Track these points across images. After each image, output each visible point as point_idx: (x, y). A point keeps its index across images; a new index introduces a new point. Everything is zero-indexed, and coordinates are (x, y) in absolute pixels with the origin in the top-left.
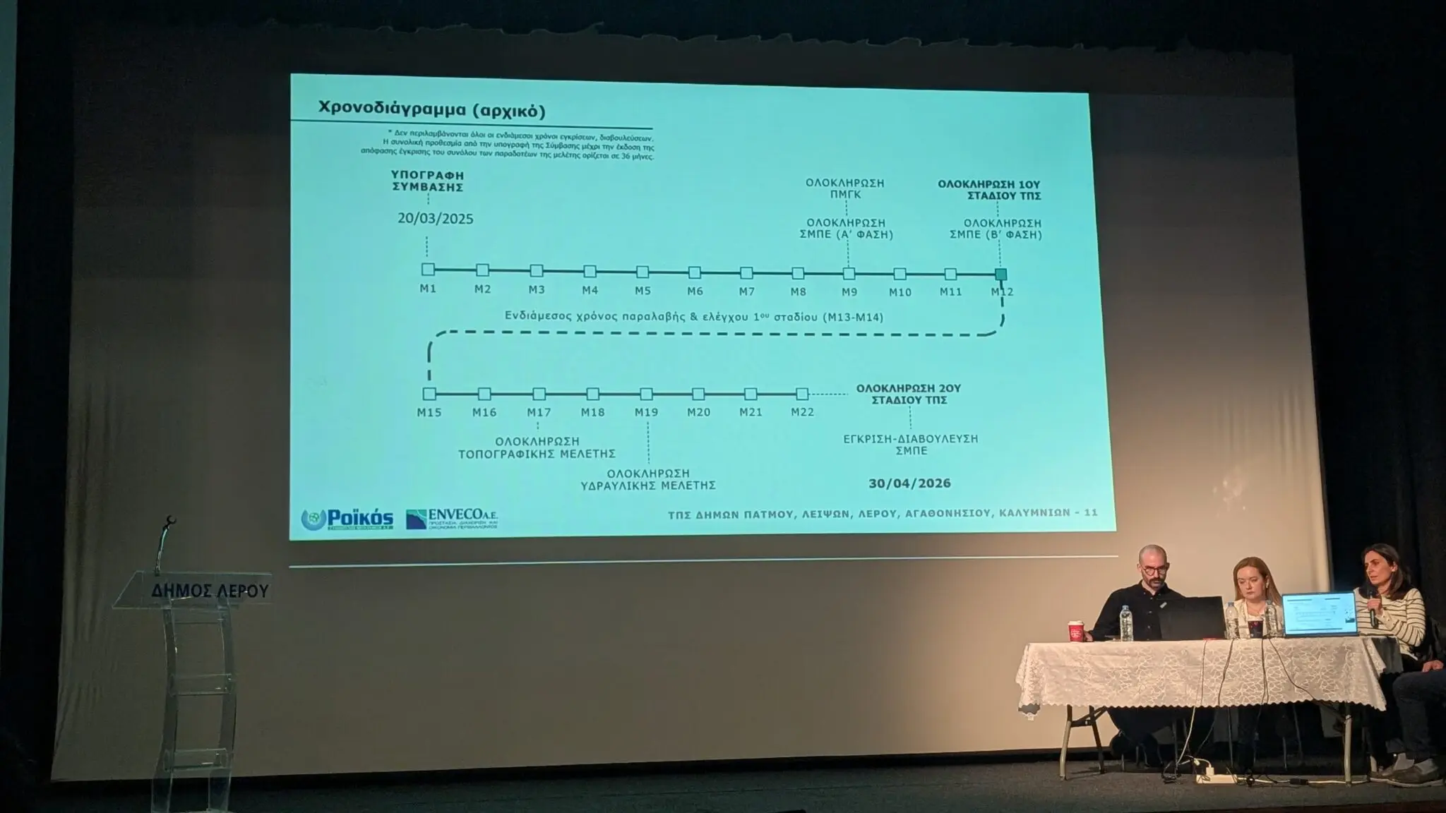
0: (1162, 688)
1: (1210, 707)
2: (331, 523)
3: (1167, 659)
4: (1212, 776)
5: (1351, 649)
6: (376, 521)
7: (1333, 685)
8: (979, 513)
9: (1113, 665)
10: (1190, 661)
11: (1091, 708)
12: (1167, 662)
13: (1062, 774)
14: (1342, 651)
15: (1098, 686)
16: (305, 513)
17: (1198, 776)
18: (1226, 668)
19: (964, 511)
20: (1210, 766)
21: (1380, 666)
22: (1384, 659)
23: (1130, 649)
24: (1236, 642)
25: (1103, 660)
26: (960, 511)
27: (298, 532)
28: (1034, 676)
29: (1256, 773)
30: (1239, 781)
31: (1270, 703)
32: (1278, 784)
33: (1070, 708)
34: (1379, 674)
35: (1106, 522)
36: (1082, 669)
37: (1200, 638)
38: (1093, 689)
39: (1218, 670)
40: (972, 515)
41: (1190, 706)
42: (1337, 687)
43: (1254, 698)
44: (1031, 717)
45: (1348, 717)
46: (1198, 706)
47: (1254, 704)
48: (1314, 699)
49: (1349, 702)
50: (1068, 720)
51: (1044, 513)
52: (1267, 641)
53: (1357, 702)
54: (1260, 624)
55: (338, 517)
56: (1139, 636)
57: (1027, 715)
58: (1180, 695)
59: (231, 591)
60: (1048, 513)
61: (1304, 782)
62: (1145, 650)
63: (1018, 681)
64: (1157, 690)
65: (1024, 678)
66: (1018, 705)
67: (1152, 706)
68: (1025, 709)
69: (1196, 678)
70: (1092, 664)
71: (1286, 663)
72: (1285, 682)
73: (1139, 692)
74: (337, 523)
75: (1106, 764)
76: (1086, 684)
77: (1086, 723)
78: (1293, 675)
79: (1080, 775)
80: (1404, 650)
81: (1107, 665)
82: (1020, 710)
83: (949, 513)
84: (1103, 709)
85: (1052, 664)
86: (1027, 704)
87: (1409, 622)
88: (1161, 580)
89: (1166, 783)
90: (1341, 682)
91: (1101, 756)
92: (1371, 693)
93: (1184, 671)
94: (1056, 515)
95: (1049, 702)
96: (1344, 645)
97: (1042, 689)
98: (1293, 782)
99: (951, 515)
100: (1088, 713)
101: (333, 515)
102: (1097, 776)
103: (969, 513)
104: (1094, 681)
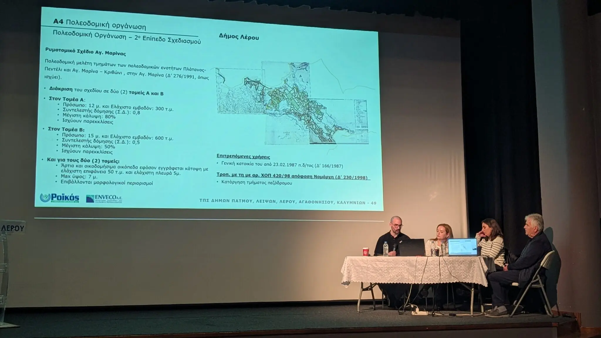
0: (399, 276)
1: (418, 284)
2: (52, 199)
3: (402, 264)
4: (418, 312)
5: (475, 261)
6: (72, 199)
7: (467, 276)
8: (329, 202)
9: (380, 266)
10: (411, 265)
11: (371, 283)
13: (358, 310)
14: (471, 262)
15: (374, 274)
16: (42, 195)
17: (413, 312)
18: (425, 268)
19: (323, 201)
20: (417, 307)
22: (488, 266)
23: (387, 260)
24: (429, 257)
25: (376, 264)
26: (321, 201)
27: (38, 203)
28: (348, 270)
30: (429, 314)
31: (442, 283)
32: (444, 316)
33: (362, 283)
34: (485, 271)
35: (380, 207)
36: (368, 268)
37: (415, 256)
38: (372, 276)
39: (422, 269)
42: (468, 277)
43: (436, 281)
44: (346, 286)
45: (473, 289)
46: (413, 283)
47: (435, 283)
48: (459, 282)
49: (473, 283)
50: (361, 288)
51: (355, 203)
53: (476, 283)
55: (55, 197)
57: (345, 286)
58: (406, 278)
59: (8, 228)
60: (357, 203)
61: (454, 315)
62: (393, 260)
63: (342, 272)
64: (397, 276)
65: (344, 271)
66: (341, 281)
67: (395, 283)
68: (344, 283)
69: (413, 272)
70: (371, 265)
71: (449, 267)
72: (448, 274)
73: (390, 277)
74: (55, 199)
75: (377, 306)
76: (369, 274)
77: (369, 289)
78: (451, 272)
79: (365, 311)
81: (377, 265)
82: (342, 284)
83: (317, 202)
84: (376, 284)
85: (356, 265)
86: (345, 281)
88: (400, 232)
89: (400, 314)
90: (470, 275)
91: (374, 303)
92: (482, 279)
93: (408, 269)
94: (360, 204)
95: (354, 281)
96: (472, 260)
97: (351, 275)
98: (450, 315)
99: (317, 203)
100: (370, 285)
101: (53, 196)
102: (373, 311)
103: (325, 202)
104: (372, 272)
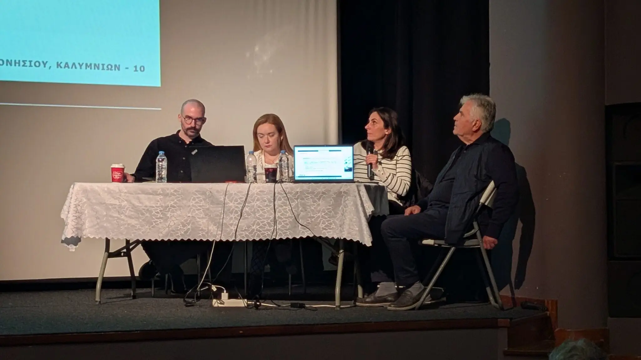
0: (189, 224)
1: (227, 241)
3: (194, 199)
4: (226, 301)
5: (347, 193)
7: (331, 224)
8: (37, 64)
9: (147, 203)
10: (211, 198)
11: (128, 242)
12: (194, 202)
13: (98, 299)
14: (340, 194)
15: (133, 222)
17: (214, 301)
18: (243, 207)
19: (23, 61)
20: (225, 291)
21: (370, 208)
22: (374, 203)
23: (163, 190)
24: (253, 185)
25: (138, 199)
26: (19, 61)
28: (77, 212)
29: (261, 299)
30: (248, 305)
31: (277, 238)
32: (280, 308)
33: (108, 241)
35: (152, 78)
36: (120, 206)
37: (224, 181)
38: (129, 224)
39: (236, 209)
40: (31, 66)
41: (211, 240)
42: (333, 226)
44: (72, 248)
45: (341, 251)
46: (218, 240)
47: (264, 239)
48: (315, 236)
49: (342, 238)
50: (106, 251)
51: (97, 66)
52: (278, 185)
53: (348, 239)
54: (275, 170)
56: (172, 178)
57: (69, 247)
58: (202, 230)
60: (101, 67)
61: (302, 306)
62: (175, 191)
63: (63, 216)
64: (184, 226)
65: (68, 214)
66: (61, 237)
67: (179, 239)
68: (68, 241)
69: (217, 216)
70: (129, 201)
71: (293, 204)
72: (291, 220)
73: (168, 227)
75: (139, 291)
76: (123, 220)
77: (122, 254)
78: (299, 215)
79: (115, 300)
80: (392, 197)
81: (140, 203)
82: (62, 242)
83: (9, 63)
84: (137, 242)
85: (94, 201)
86: (69, 237)
87: (398, 175)
88: (197, 130)
89: (187, 306)
90: (337, 222)
91: (133, 285)
92: (361, 231)
93: (208, 209)
94: (108, 69)
95: (89, 235)
96: (342, 190)
97: (84, 223)
98: (293, 305)
99: (11, 65)
100: (124, 245)
102: (131, 301)
103: (28, 64)
104: (130, 217)
